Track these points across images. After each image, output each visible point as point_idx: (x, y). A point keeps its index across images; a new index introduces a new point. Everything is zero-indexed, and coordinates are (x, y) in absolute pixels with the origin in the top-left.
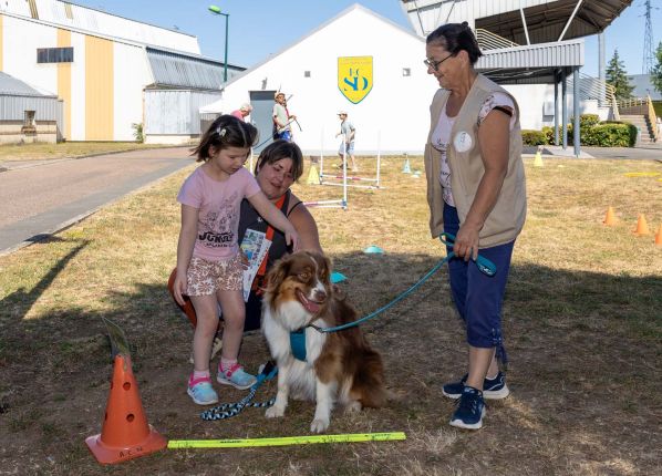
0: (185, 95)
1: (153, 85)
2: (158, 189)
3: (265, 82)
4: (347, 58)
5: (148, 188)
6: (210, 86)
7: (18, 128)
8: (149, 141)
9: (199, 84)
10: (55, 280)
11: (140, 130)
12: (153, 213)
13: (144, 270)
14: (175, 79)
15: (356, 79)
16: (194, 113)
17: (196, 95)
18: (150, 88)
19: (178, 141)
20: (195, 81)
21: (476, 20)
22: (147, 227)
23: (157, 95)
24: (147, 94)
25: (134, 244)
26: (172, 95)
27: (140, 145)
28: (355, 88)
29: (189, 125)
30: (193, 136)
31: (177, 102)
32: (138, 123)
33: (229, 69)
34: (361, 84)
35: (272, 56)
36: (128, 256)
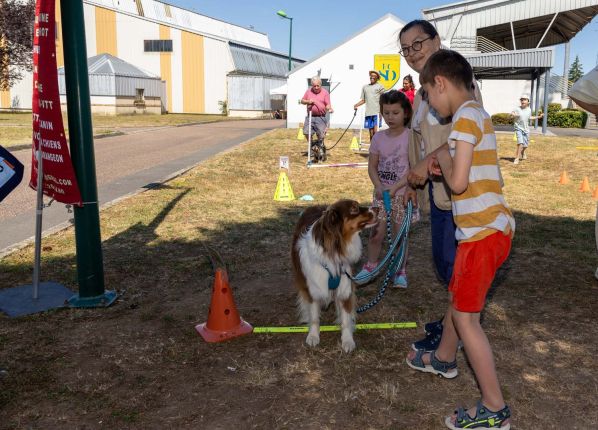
0: (259, 80)
1: (234, 72)
2: (241, 151)
3: (319, 72)
4: (380, 56)
5: (232, 150)
6: (278, 74)
7: (131, 102)
8: (232, 114)
9: (269, 72)
10: (167, 216)
11: (225, 106)
12: (237, 169)
13: (232, 210)
14: (251, 67)
15: (387, 72)
16: (266, 94)
17: (267, 80)
18: (232, 74)
19: (254, 115)
20: (266, 69)
21: (478, 30)
22: (233, 179)
23: (237, 80)
24: (230, 79)
25: (223, 191)
26: (248, 80)
27: (224, 118)
28: (387, 78)
29: (262, 104)
30: (265, 111)
31: (253, 85)
32: (223, 100)
33: (293, 61)
34: (391, 76)
35: (324, 52)
36: (220, 200)
